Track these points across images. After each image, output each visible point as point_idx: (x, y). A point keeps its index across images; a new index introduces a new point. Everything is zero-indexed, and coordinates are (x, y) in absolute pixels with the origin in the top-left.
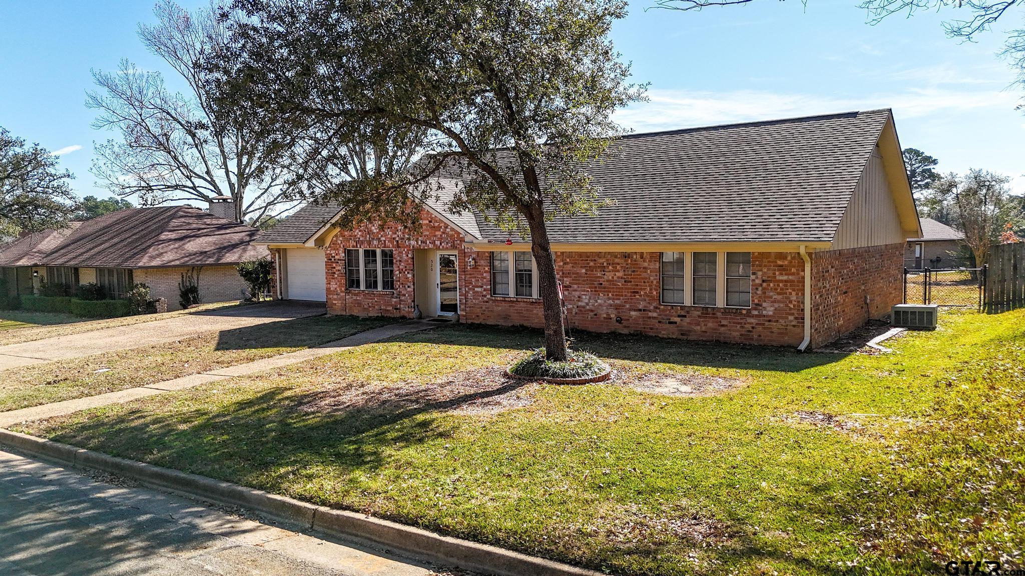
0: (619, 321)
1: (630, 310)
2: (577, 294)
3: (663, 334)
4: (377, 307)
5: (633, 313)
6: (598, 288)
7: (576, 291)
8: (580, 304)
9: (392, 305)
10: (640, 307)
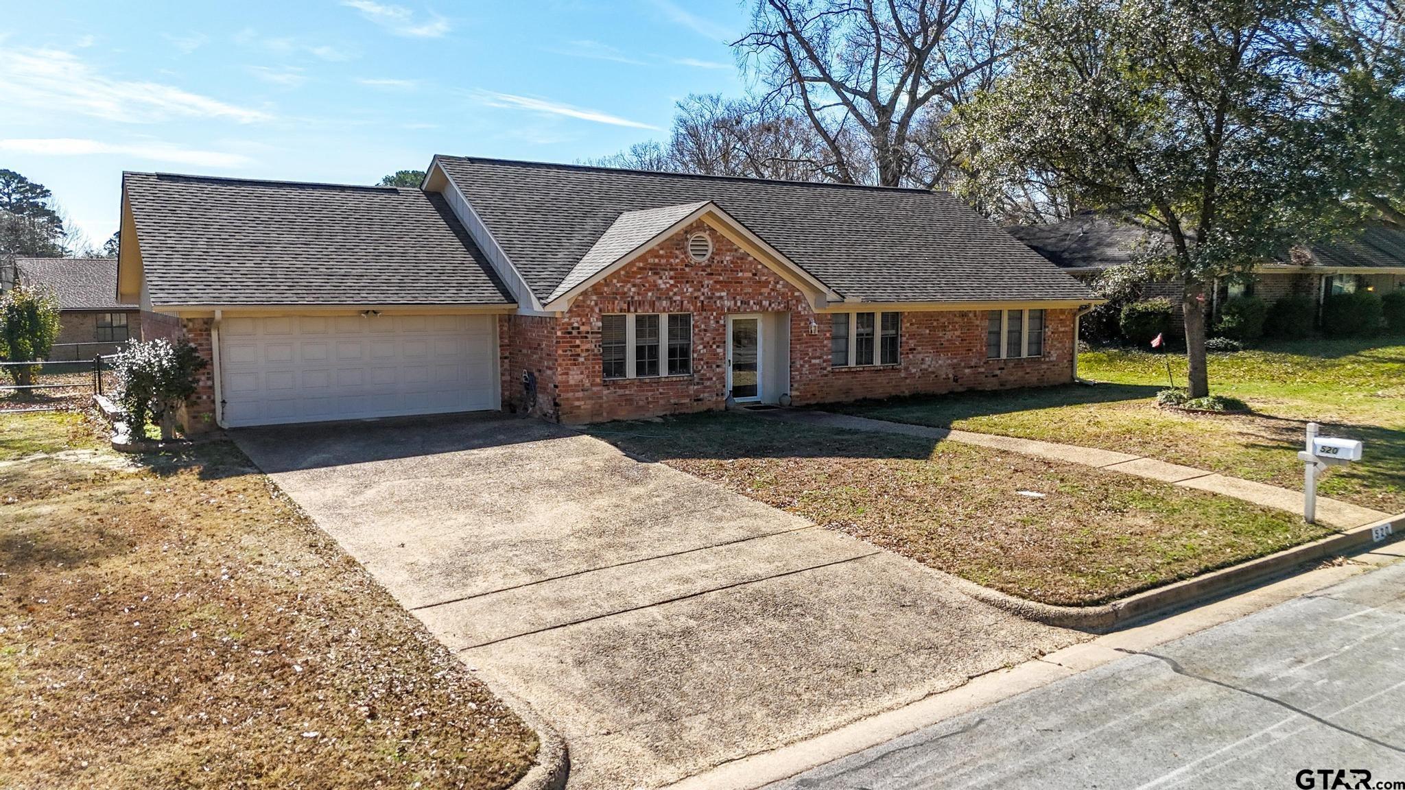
0: (956, 380)
1: (965, 367)
2: (920, 357)
3: (988, 388)
4: (662, 402)
5: (967, 371)
6: (939, 349)
7: (919, 353)
8: (923, 366)
9: (688, 396)
10: (973, 364)
